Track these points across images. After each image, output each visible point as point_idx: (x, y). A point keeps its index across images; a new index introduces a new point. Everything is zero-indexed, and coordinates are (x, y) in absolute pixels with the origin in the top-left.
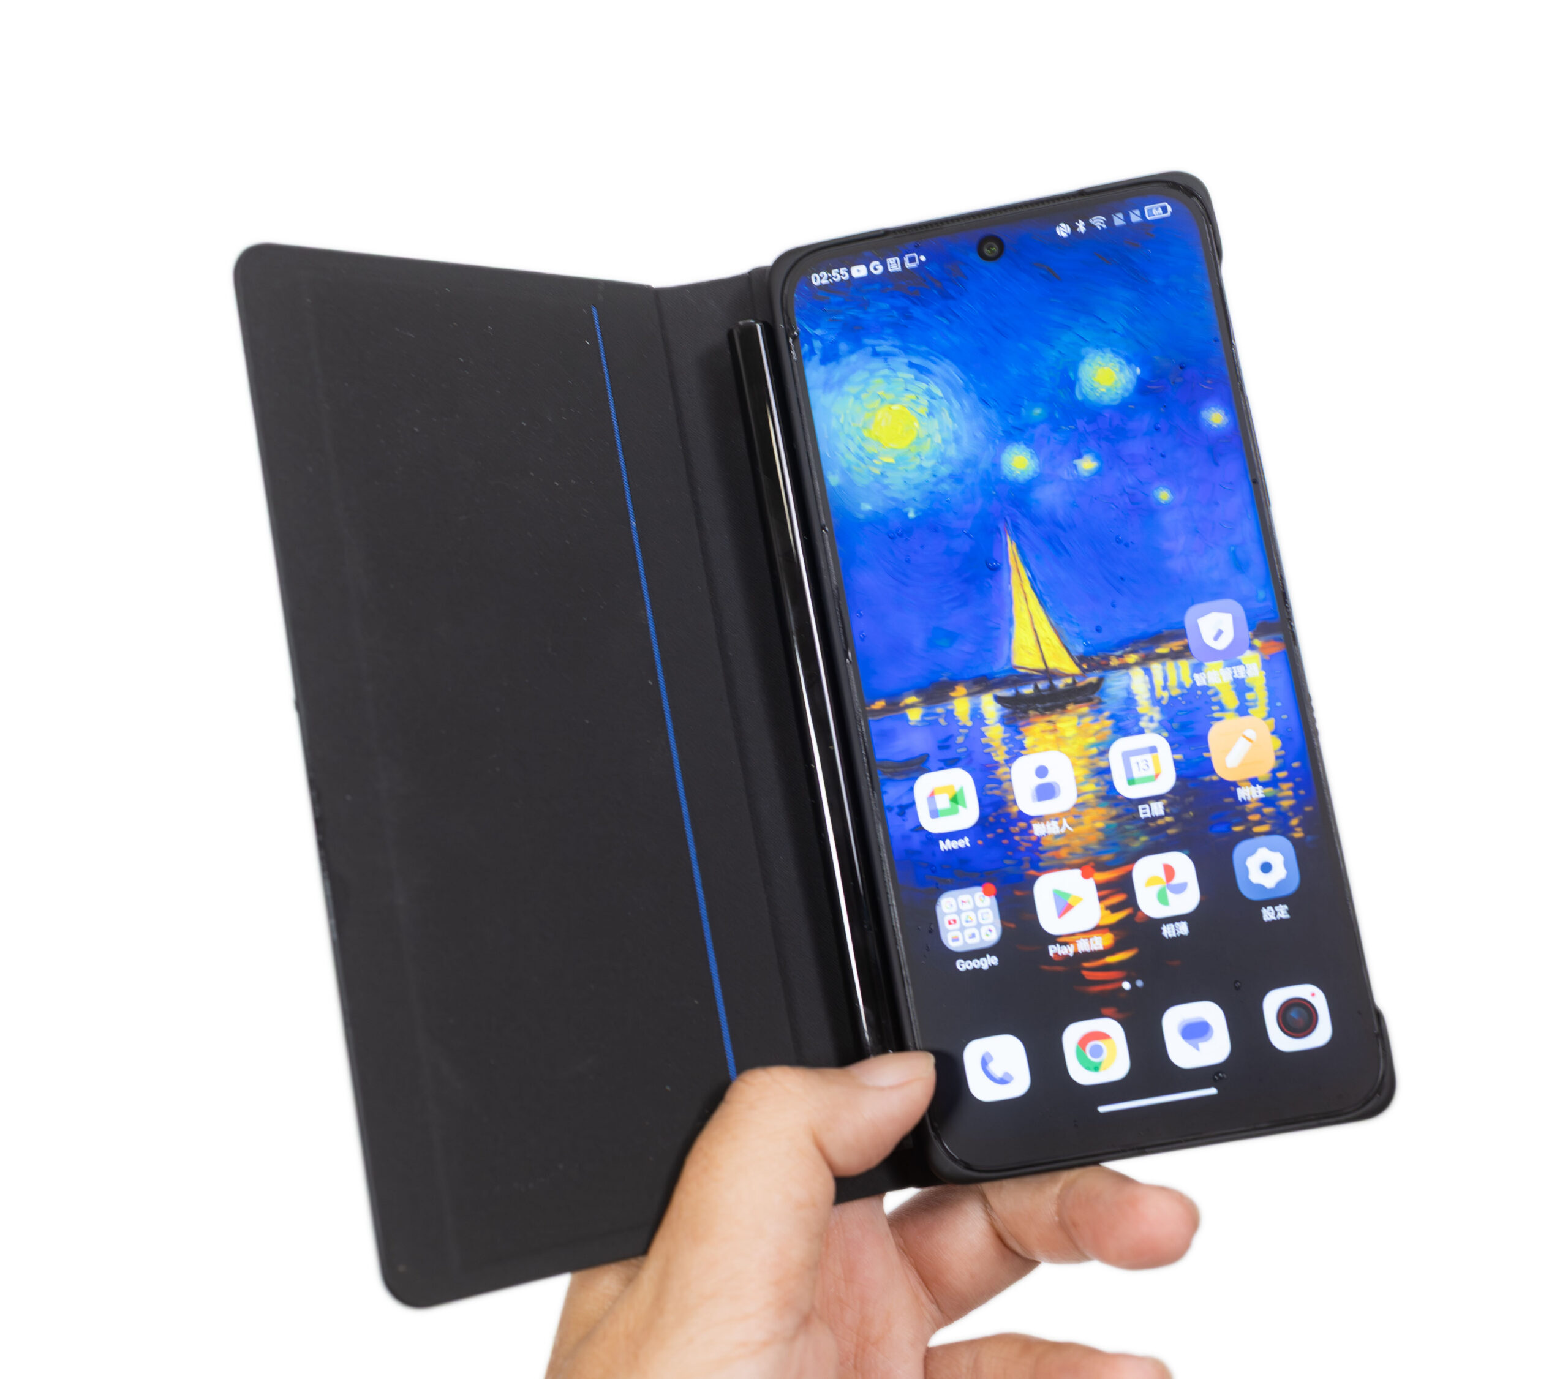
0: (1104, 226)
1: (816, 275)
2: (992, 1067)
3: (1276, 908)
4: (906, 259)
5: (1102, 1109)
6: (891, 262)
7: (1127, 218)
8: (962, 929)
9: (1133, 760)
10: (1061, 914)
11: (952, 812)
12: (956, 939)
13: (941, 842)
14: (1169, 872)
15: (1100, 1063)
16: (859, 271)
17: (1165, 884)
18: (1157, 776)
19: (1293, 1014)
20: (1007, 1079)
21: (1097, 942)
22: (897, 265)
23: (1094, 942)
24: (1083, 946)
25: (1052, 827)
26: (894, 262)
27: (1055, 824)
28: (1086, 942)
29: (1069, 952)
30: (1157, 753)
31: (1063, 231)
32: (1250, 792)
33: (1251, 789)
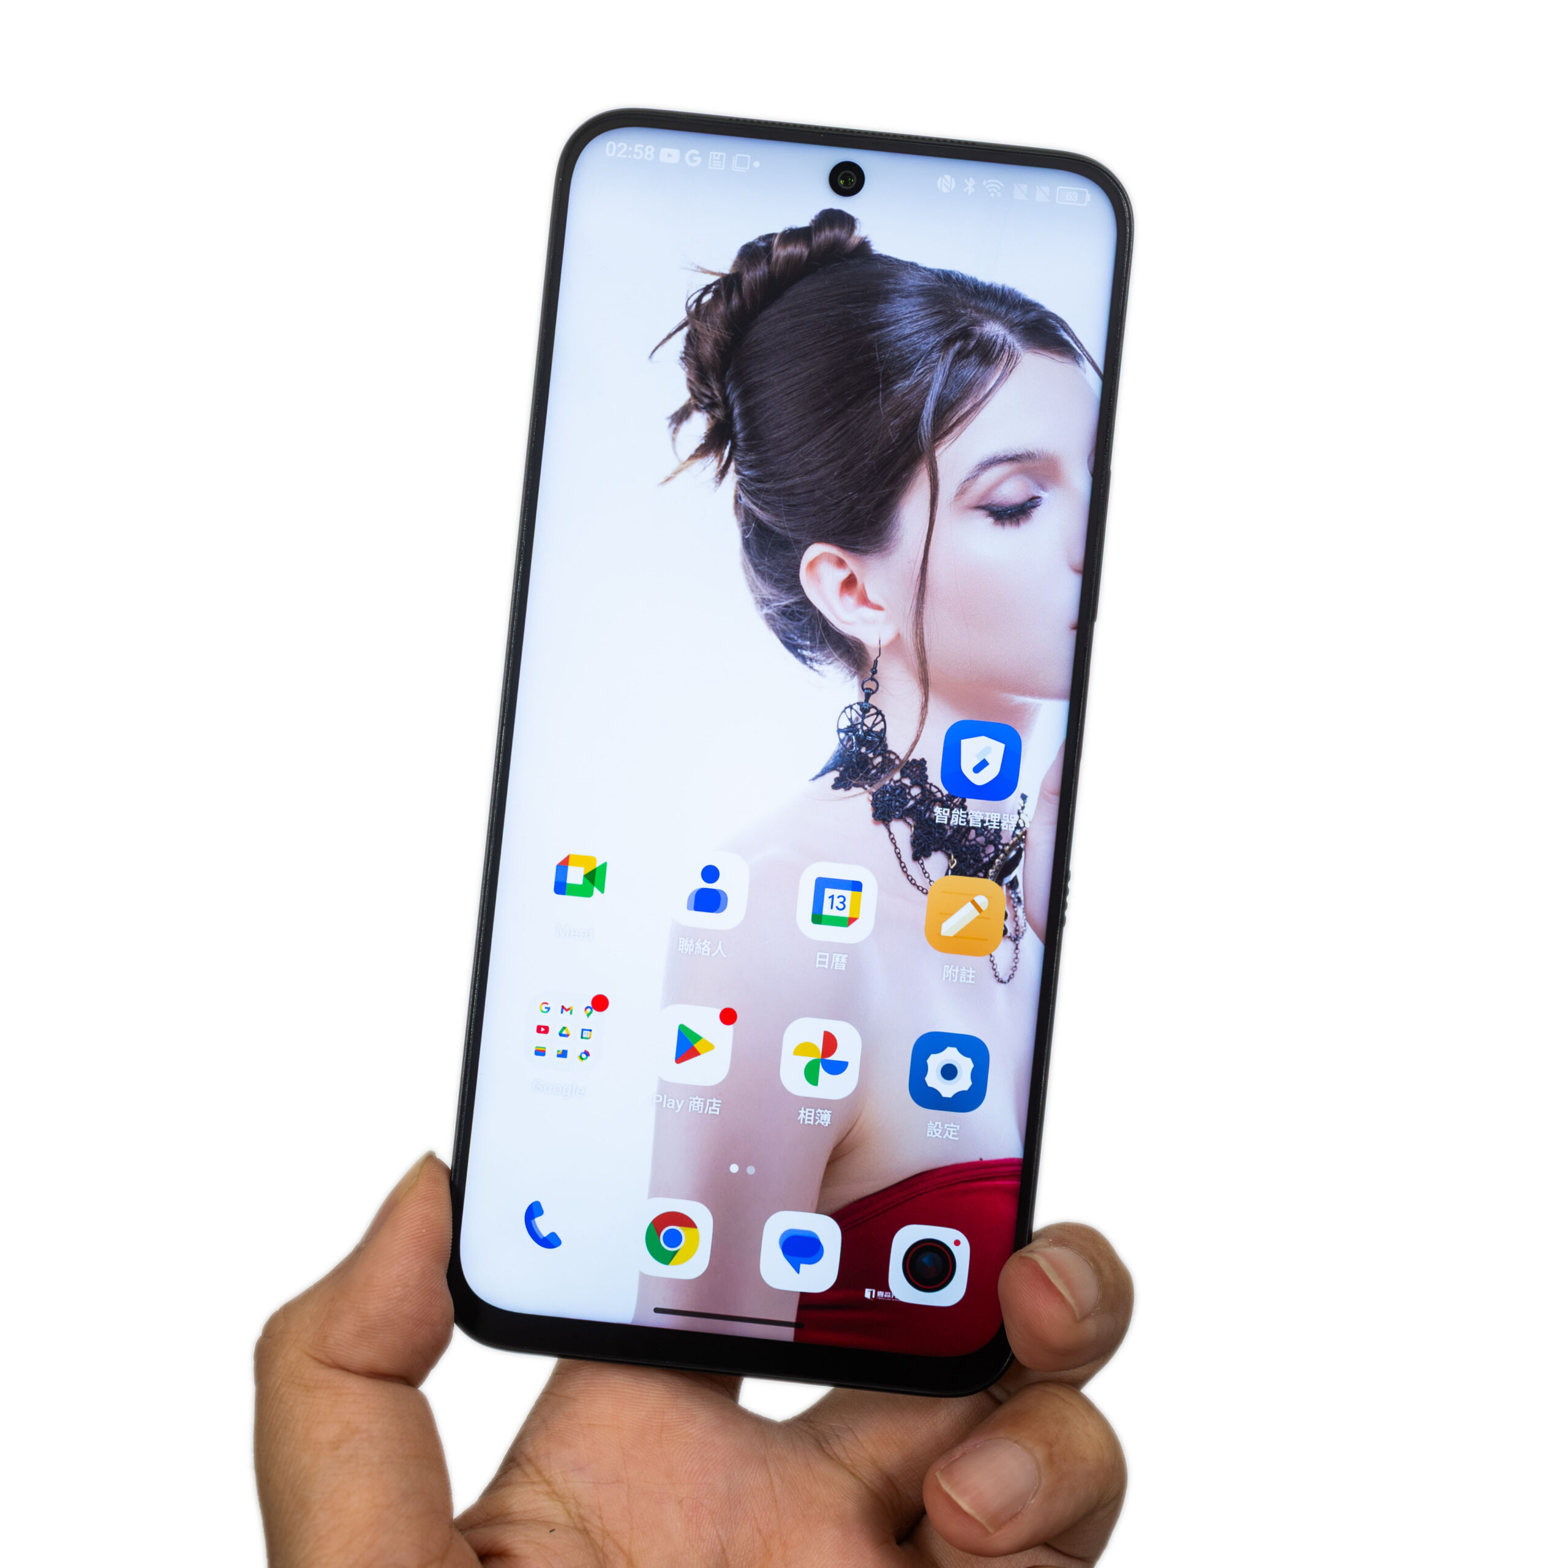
2: (540, 1223)
4: (735, 160)
9: (828, 892)
10: (681, 1058)
11: (583, 891)
14: (830, 1043)
15: (675, 1252)
16: (669, 156)
17: (820, 1057)
18: (851, 920)
19: (926, 1259)
21: (714, 1105)
22: (722, 164)
23: (711, 1104)
24: (696, 1105)
25: (702, 946)
26: (718, 158)
27: (707, 944)
28: (701, 1101)
29: (676, 1108)
30: (859, 892)
31: (945, 185)
32: (959, 973)
33: (961, 970)
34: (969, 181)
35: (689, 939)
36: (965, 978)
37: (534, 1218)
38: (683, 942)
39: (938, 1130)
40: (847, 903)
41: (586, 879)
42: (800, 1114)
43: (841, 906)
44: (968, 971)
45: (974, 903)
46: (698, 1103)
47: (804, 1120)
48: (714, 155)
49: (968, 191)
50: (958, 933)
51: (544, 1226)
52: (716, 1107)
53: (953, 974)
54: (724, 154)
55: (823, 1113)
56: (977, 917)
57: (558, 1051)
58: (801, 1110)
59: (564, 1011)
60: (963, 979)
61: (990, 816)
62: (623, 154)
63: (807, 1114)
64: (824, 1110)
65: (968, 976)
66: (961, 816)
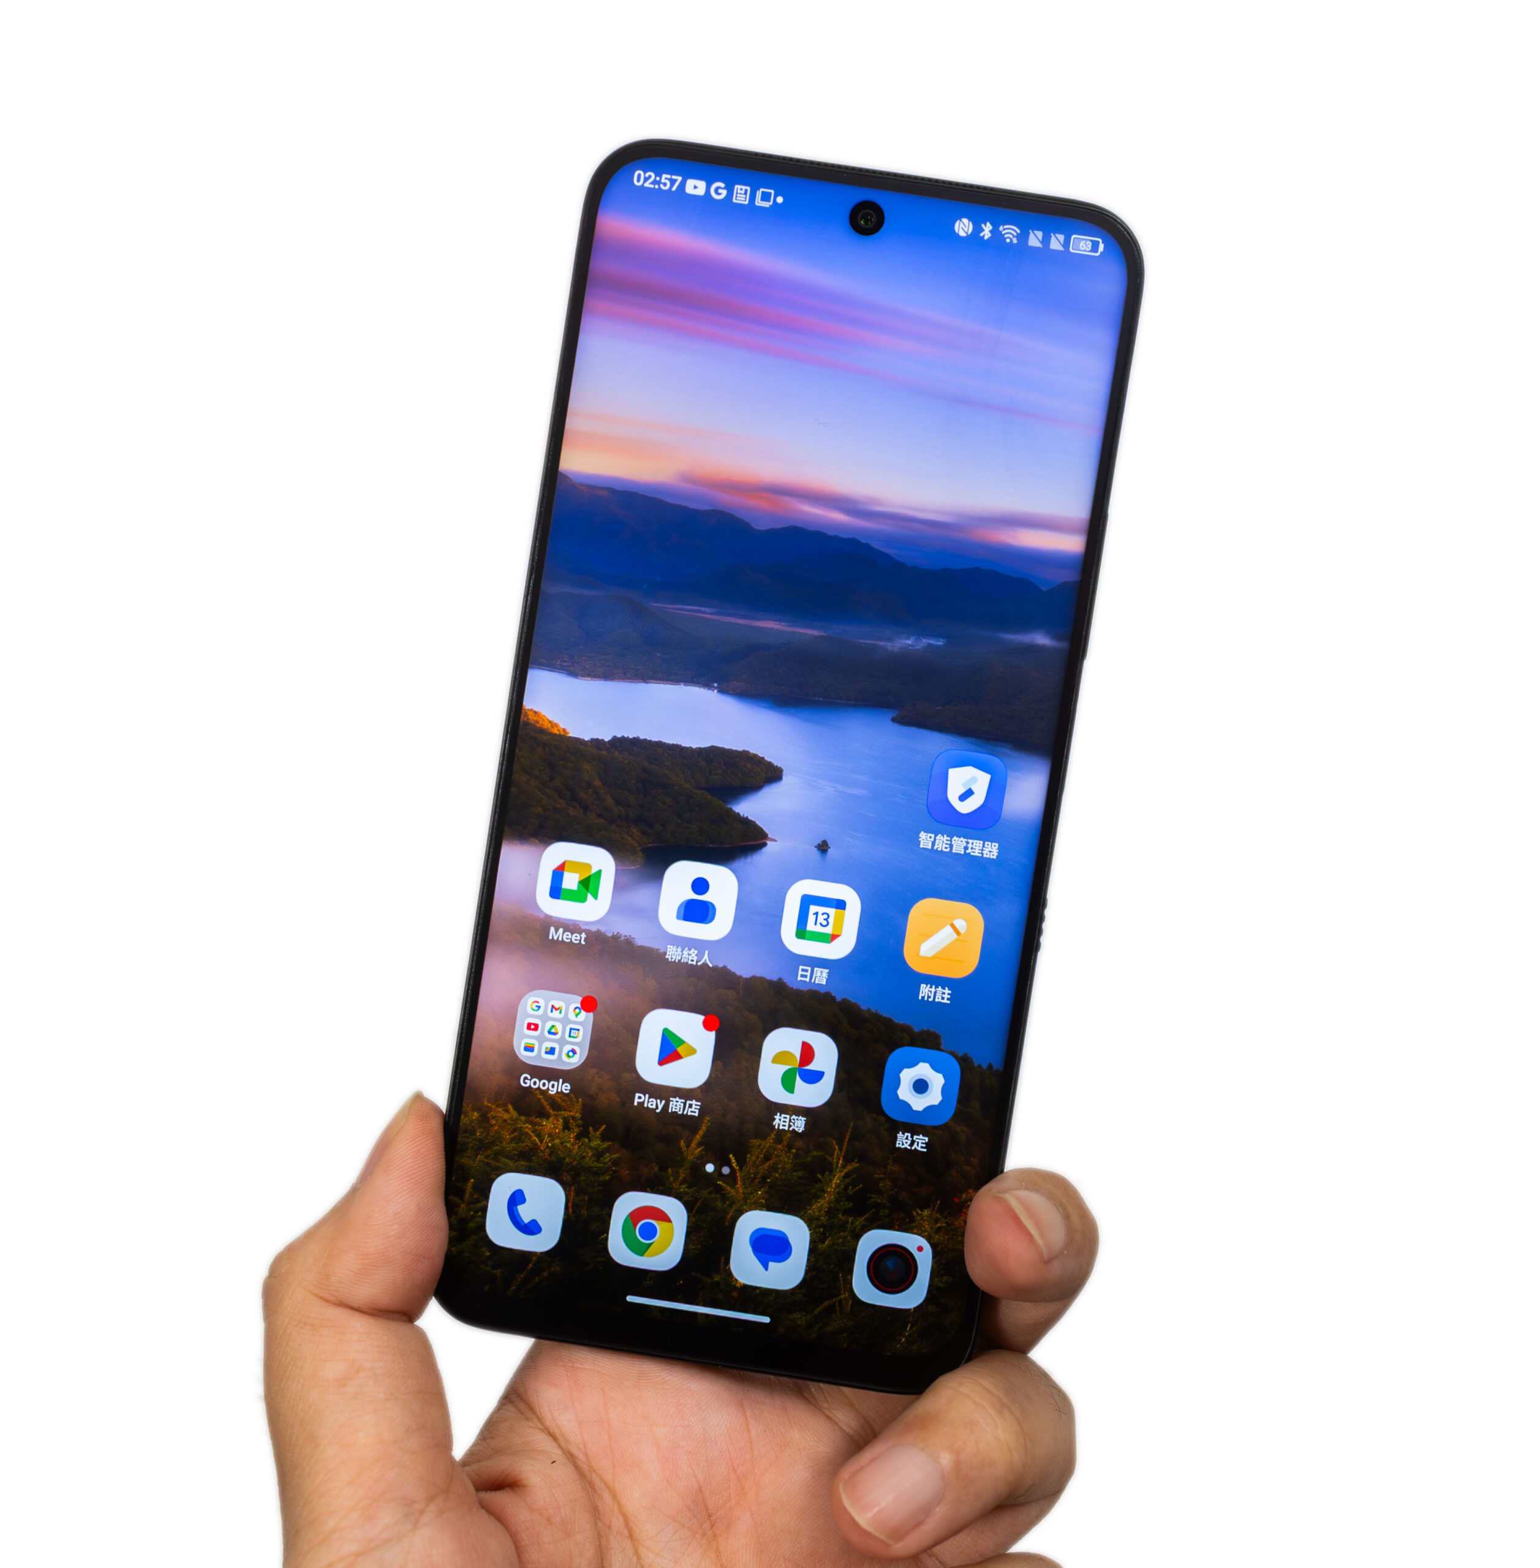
0: (1015, 241)
1: (642, 173)
2: (521, 1209)
4: (759, 194)
5: (633, 1299)
6: (739, 191)
7: (1046, 240)
8: (541, 1039)
9: (813, 909)
10: (664, 1061)
11: (578, 897)
12: (529, 1048)
13: (552, 929)
14: (808, 1054)
16: (695, 187)
17: (797, 1065)
18: (834, 937)
19: (889, 1263)
20: (533, 1227)
21: (694, 1106)
22: (746, 197)
23: (690, 1106)
24: (676, 1106)
25: (689, 955)
26: (743, 192)
27: (693, 953)
28: (682, 1102)
29: (657, 1108)
30: (843, 911)
31: (963, 228)
32: (935, 993)
33: (937, 989)
36: (940, 998)
37: (516, 1205)
38: (671, 950)
39: (907, 1141)
40: (831, 920)
41: (581, 886)
42: (776, 1118)
43: (825, 923)
45: (953, 926)
46: (678, 1104)
47: (779, 1125)
48: (739, 189)
49: (984, 235)
51: (526, 1213)
52: (695, 1109)
53: (929, 993)
55: (797, 1119)
56: (956, 940)
57: (547, 1048)
58: (777, 1115)
59: (554, 1010)
62: (652, 183)
63: (782, 1119)
66: (945, 842)
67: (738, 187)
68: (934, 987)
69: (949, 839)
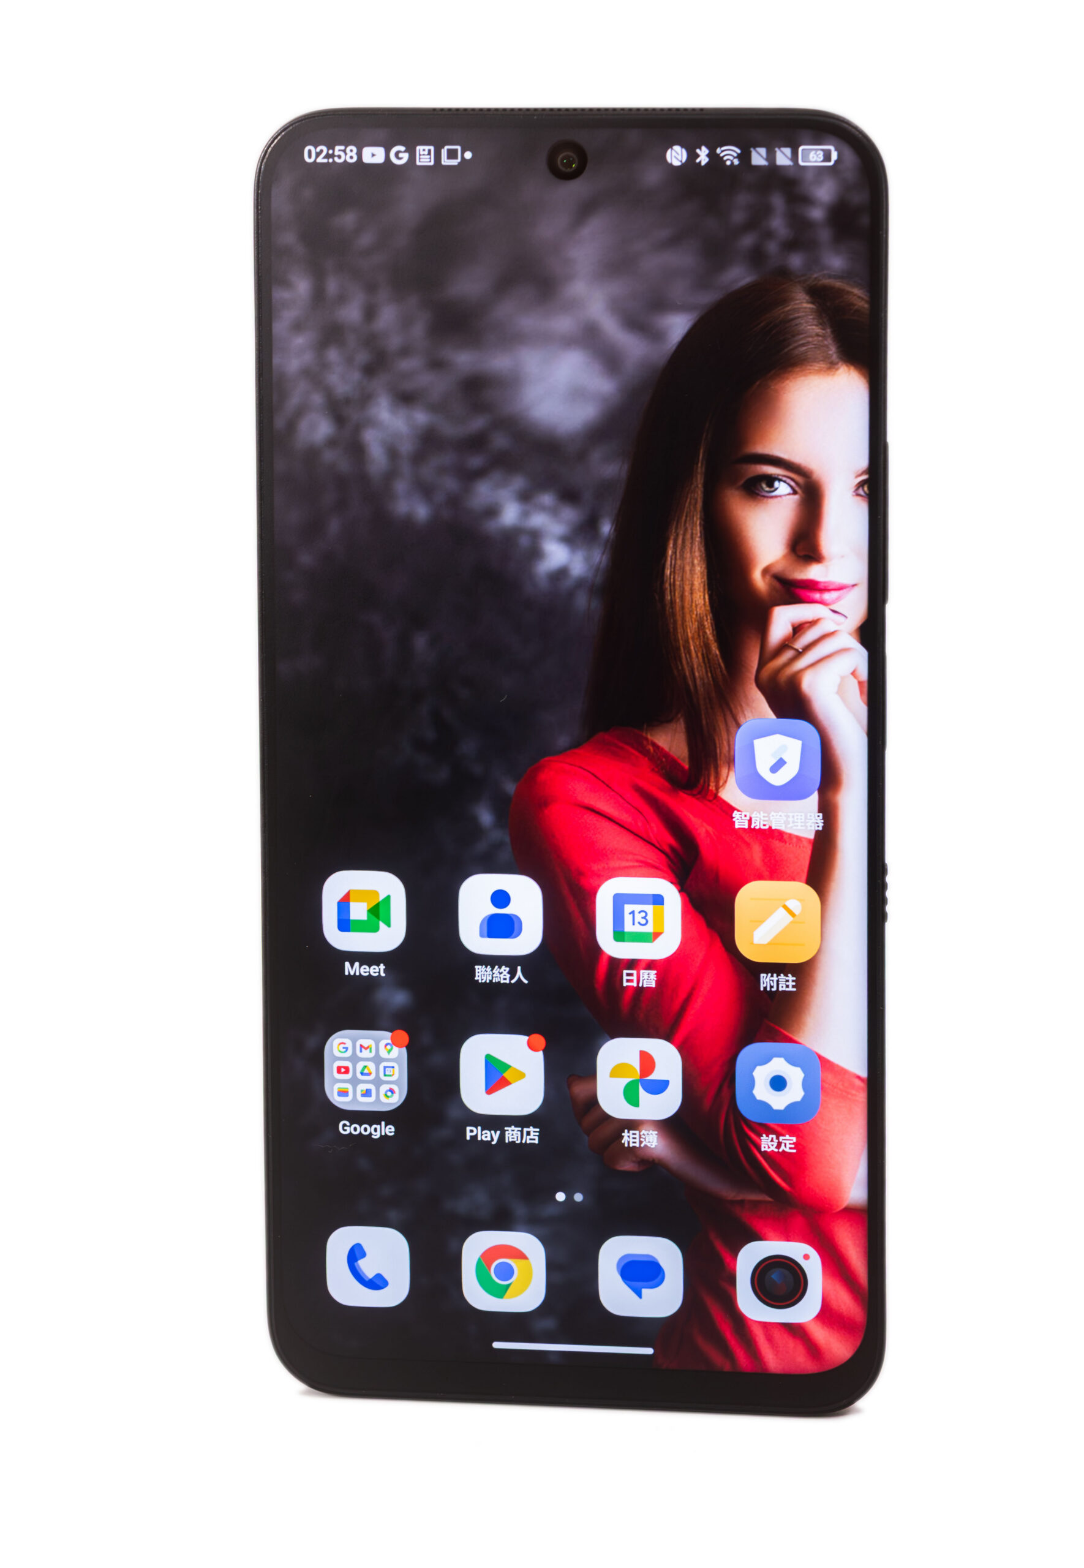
0: (736, 162)
1: (312, 148)
2: (362, 1264)
3: (781, 1138)
4: (444, 152)
5: (497, 1345)
6: (422, 153)
7: (771, 157)
8: (355, 1082)
9: (628, 908)
10: (491, 1089)
11: (369, 926)
12: (343, 1093)
13: (347, 964)
14: (647, 1062)
15: (509, 1286)
16: (373, 155)
17: (638, 1078)
18: (656, 935)
19: (775, 1276)
20: (377, 1282)
21: (532, 1133)
22: (430, 158)
23: (528, 1133)
24: (513, 1135)
25: (501, 973)
26: (426, 152)
27: (505, 970)
28: (518, 1131)
29: (492, 1139)
30: (661, 906)
31: (675, 157)
32: (778, 981)
33: (779, 977)
34: (700, 149)
35: (486, 967)
36: (784, 986)
37: (356, 1260)
38: (480, 971)
39: (772, 1143)
40: (650, 917)
41: (370, 915)
42: (623, 1137)
43: (643, 921)
44: (787, 978)
45: (785, 907)
46: (514, 1133)
47: (629, 1142)
49: (700, 162)
50: (772, 940)
51: (369, 1268)
52: (534, 1135)
53: (771, 982)
54: (432, 148)
55: (648, 1134)
56: (791, 922)
57: (362, 1091)
58: (624, 1132)
59: (363, 1049)
60: (782, 987)
61: (793, 817)
62: (324, 158)
63: (632, 1136)
64: (649, 1131)
65: (787, 983)
66: (763, 818)
67: (420, 149)
68: (775, 975)
69: (766, 815)
